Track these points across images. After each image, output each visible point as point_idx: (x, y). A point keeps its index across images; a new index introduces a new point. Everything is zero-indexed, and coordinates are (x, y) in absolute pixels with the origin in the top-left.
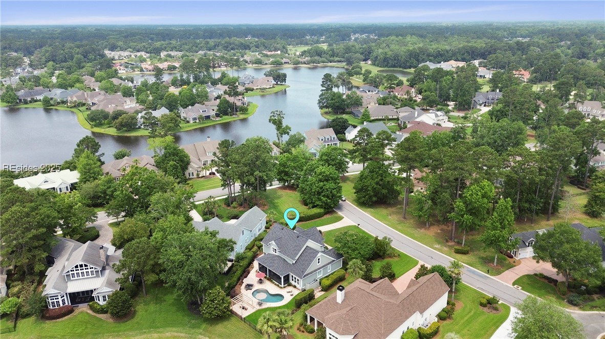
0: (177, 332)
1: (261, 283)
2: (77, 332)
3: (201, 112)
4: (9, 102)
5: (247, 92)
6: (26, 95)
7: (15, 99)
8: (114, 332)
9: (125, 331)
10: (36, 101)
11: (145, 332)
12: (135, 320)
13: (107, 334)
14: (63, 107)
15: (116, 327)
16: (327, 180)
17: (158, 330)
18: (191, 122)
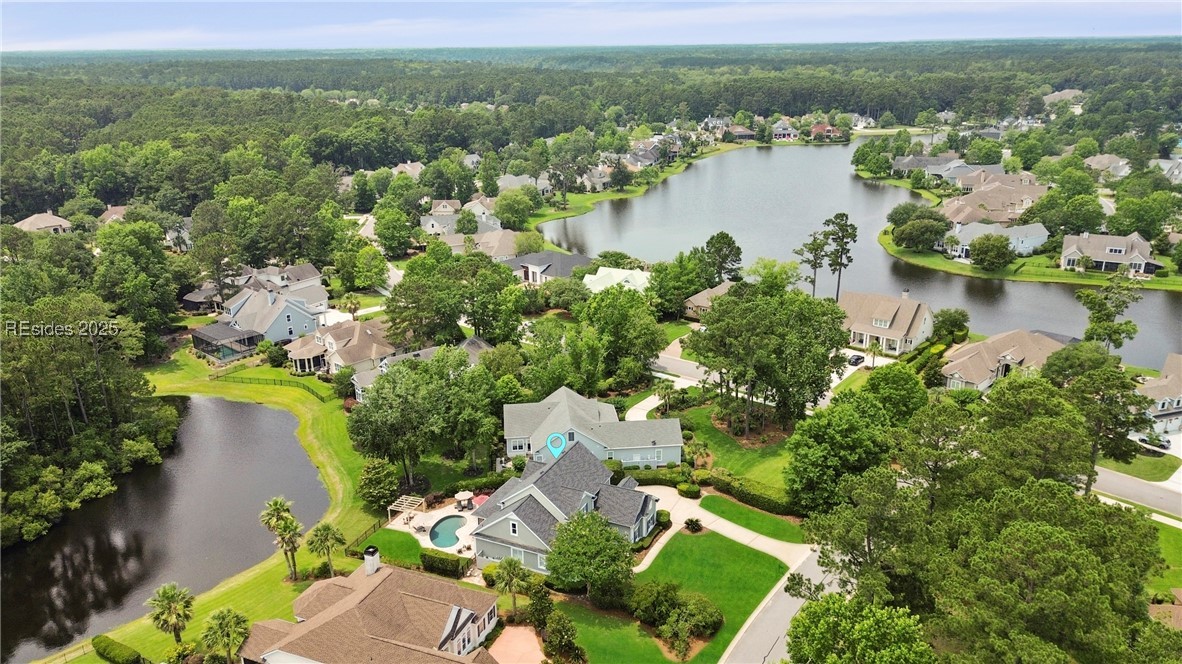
0: (344, 490)
2: (329, 432)
3: (1107, 251)
4: (871, 171)
8: (336, 451)
9: (339, 457)
15: (345, 449)
17: (346, 477)
18: (1063, 268)
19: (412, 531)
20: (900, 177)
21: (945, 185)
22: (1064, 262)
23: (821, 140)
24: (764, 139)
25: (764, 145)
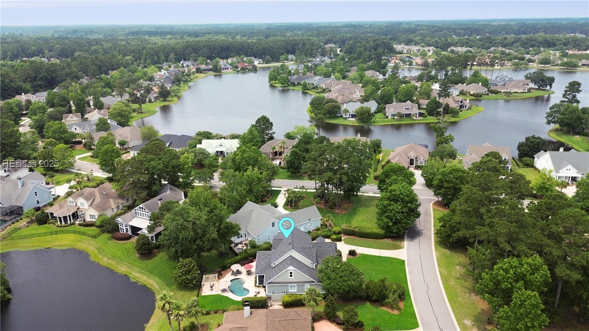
0: (157, 282)
1: (249, 274)
2: (116, 254)
3: (404, 109)
4: (282, 84)
5: (488, 94)
8: (130, 263)
9: (135, 266)
11: (142, 273)
12: (148, 262)
13: (126, 263)
15: (135, 261)
17: (150, 275)
18: (390, 118)
19: (220, 293)
20: (294, 85)
21: (316, 88)
22: (390, 115)
23: (244, 70)
24: (217, 71)
25: (218, 74)
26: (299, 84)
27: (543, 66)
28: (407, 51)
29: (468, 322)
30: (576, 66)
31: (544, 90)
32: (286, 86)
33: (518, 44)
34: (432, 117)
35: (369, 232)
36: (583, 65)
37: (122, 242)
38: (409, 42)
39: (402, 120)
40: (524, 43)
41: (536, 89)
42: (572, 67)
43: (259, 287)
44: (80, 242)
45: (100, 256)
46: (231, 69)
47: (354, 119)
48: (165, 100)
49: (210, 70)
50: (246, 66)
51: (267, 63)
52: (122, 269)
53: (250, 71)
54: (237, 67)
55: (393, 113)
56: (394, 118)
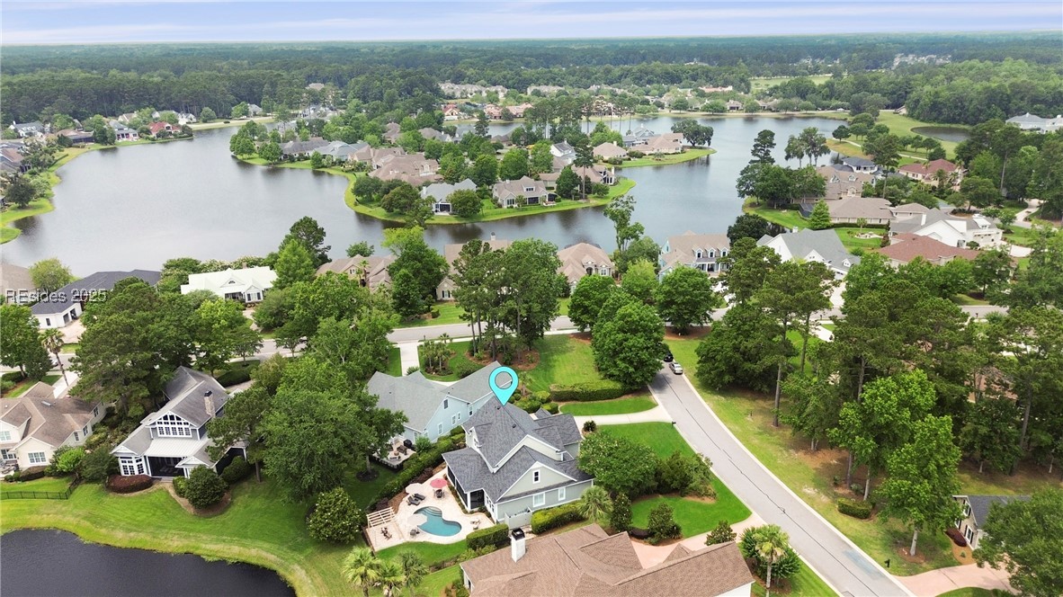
0: (268, 551)
2: (138, 518)
3: (525, 190)
4: (268, 159)
5: (629, 159)
6: (295, 148)
7: (276, 154)
8: (185, 529)
9: (199, 531)
10: (306, 159)
11: (224, 541)
12: (221, 518)
13: (174, 532)
14: (337, 170)
15: (191, 523)
16: (634, 332)
17: (244, 541)
18: (505, 207)
19: (409, 539)
20: (292, 160)
21: (341, 163)
22: (505, 203)
23: (164, 137)
24: (105, 140)
25: (109, 146)
26: (303, 158)
27: (679, 111)
28: (462, 93)
29: (810, 491)
30: (723, 110)
31: (701, 148)
32: (277, 163)
33: (628, 79)
34: (569, 201)
35: (599, 389)
36: (732, 108)
37: (137, 493)
38: (458, 79)
39: (526, 210)
40: (636, 78)
41: (691, 148)
42: (718, 112)
43: (472, 513)
44: (31, 513)
45: (103, 531)
46: (134, 135)
47: (446, 214)
48: (22, 208)
49: (88, 140)
50: (168, 128)
51: (205, 122)
52: (173, 543)
53: (178, 137)
54: (148, 132)
55: (509, 198)
56: (512, 207)
